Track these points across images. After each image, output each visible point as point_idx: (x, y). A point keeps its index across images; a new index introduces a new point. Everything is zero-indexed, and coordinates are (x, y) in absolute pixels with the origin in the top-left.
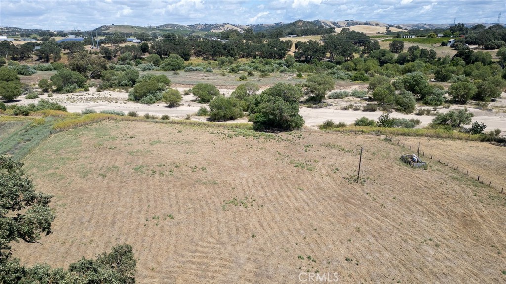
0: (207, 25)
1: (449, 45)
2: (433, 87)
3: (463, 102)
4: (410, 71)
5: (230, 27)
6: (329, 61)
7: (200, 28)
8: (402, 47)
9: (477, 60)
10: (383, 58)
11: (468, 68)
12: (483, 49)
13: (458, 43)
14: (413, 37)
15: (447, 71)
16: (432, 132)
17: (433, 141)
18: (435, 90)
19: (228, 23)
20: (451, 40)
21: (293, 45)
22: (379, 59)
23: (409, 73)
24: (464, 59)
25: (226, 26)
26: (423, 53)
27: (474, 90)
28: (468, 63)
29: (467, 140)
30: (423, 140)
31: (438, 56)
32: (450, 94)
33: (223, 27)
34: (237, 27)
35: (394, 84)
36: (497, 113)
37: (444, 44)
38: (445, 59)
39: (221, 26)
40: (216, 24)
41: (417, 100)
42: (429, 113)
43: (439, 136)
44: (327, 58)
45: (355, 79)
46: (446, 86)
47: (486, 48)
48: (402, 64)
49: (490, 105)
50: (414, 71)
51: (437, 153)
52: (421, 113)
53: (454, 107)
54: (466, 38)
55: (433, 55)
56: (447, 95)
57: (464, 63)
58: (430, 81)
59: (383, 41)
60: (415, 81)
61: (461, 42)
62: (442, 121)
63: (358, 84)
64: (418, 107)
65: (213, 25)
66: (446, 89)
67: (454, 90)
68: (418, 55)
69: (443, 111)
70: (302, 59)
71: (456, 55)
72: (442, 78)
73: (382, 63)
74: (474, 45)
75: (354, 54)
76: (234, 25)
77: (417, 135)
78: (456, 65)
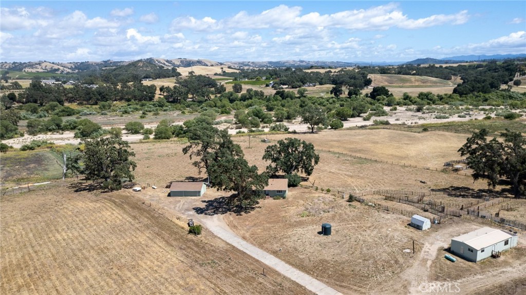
0: (17, 63)
1: (271, 86)
2: (267, 114)
3: (282, 121)
4: (251, 105)
5: (49, 66)
6: (192, 101)
7: (7, 67)
8: (241, 88)
9: (287, 97)
10: (231, 97)
11: (283, 102)
12: (291, 88)
13: (276, 85)
14: (246, 80)
15: (272, 105)
16: (270, 132)
17: (271, 136)
18: (269, 116)
19: (45, 61)
20: (271, 82)
21: (158, 89)
22: (229, 99)
23: (250, 107)
24: (281, 96)
25: (43, 65)
26: (256, 93)
27: (286, 114)
28: (283, 99)
29: (283, 134)
30: (268, 135)
31: (265, 94)
32: (275, 117)
33: (40, 65)
34: (58, 65)
35: (248, 114)
36: (296, 124)
37: (267, 86)
38: (270, 96)
39: (37, 64)
40: (29, 62)
41: (261, 121)
42: (267, 127)
43: (273, 134)
44: (191, 98)
45: (222, 113)
46: (273, 113)
47: (293, 88)
48: (244, 101)
49: (294, 121)
50: (253, 105)
51: (273, 139)
52: (263, 127)
53: (278, 123)
54: (280, 81)
55: (262, 94)
56: (274, 118)
57: (280, 98)
58: (264, 111)
59: (226, 83)
60: (258, 111)
61: (277, 84)
62: (273, 129)
63: (225, 116)
64: (262, 125)
65: (25, 63)
66: (273, 115)
67: (276, 115)
68: (253, 94)
69: (273, 125)
70: (170, 100)
71: (276, 94)
72: (270, 109)
73: (232, 101)
74: (286, 85)
75: (210, 95)
76: (53, 63)
77: (265, 134)
78: (276, 100)
